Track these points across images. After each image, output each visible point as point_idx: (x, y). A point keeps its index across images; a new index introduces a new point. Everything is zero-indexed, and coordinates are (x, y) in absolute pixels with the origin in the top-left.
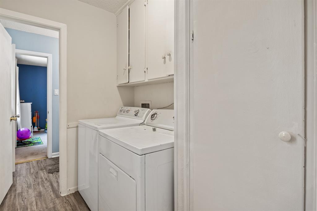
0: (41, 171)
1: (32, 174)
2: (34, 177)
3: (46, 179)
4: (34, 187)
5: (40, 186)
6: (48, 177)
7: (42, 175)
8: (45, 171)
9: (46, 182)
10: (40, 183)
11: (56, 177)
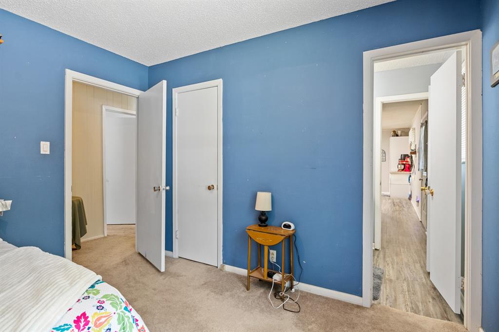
0: (392, 278)
1: (405, 279)
2: (402, 273)
3: (388, 264)
4: (402, 262)
5: (396, 260)
6: (385, 266)
7: (391, 272)
8: (387, 277)
9: (390, 262)
10: (396, 263)
11: (377, 263)
